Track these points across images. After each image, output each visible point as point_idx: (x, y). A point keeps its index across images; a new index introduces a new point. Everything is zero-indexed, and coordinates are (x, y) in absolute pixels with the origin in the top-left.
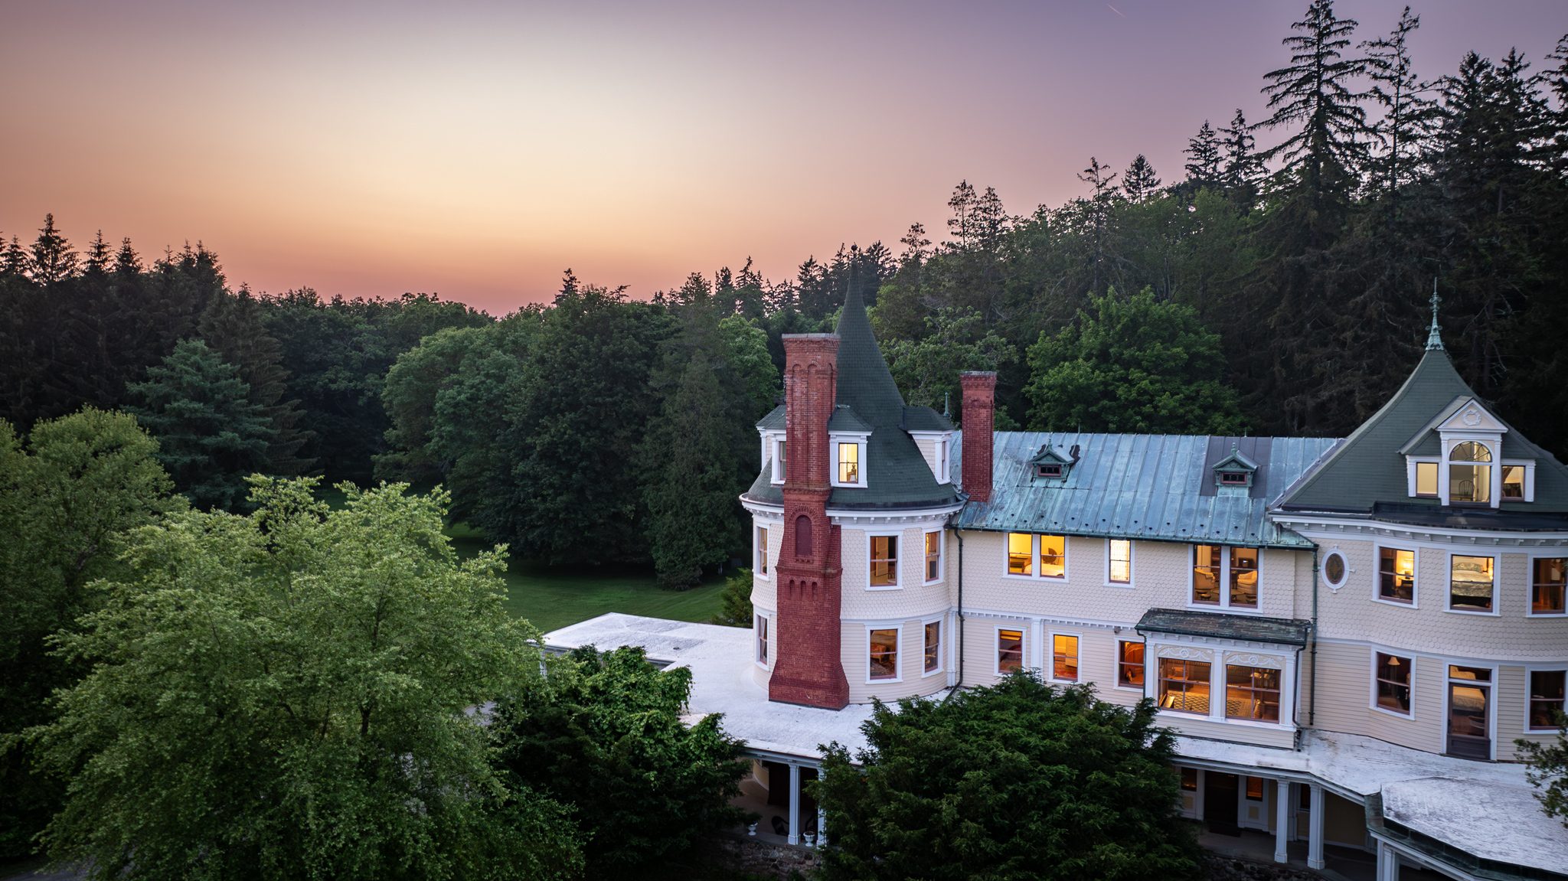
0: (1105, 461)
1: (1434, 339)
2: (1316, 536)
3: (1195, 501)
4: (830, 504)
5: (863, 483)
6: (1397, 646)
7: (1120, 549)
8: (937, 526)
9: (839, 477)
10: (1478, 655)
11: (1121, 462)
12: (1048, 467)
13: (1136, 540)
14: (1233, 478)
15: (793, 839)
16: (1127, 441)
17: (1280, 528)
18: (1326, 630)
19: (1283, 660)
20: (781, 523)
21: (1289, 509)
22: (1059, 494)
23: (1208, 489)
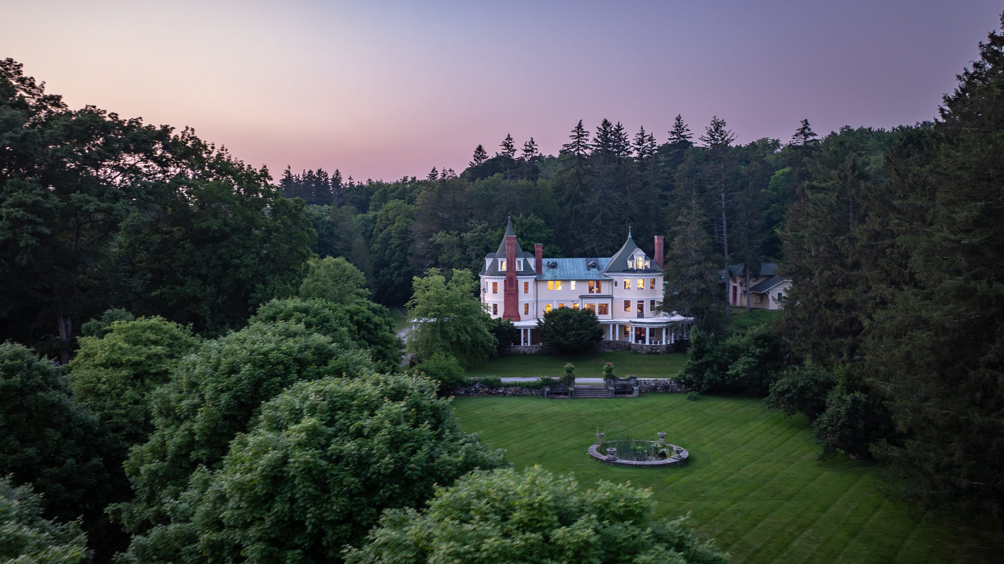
0: (564, 264)
1: (630, 236)
2: (612, 277)
3: (587, 272)
4: (517, 275)
5: (522, 270)
6: (627, 298)
7: (573, 283)
8: (533, 280)
9: (517, 269)
10: (641, 298)
11: (568, 264)
12: (554, 266)
13: (577, 281)
14: (593, 267)
15: (522, 345)
16: (567, 260)
17: (605, 276)
18: (614, 296)
19: (608, 301)
20: (503, 281)
21: (608, 272)
22: (557, 272)
23: (589, 270)
